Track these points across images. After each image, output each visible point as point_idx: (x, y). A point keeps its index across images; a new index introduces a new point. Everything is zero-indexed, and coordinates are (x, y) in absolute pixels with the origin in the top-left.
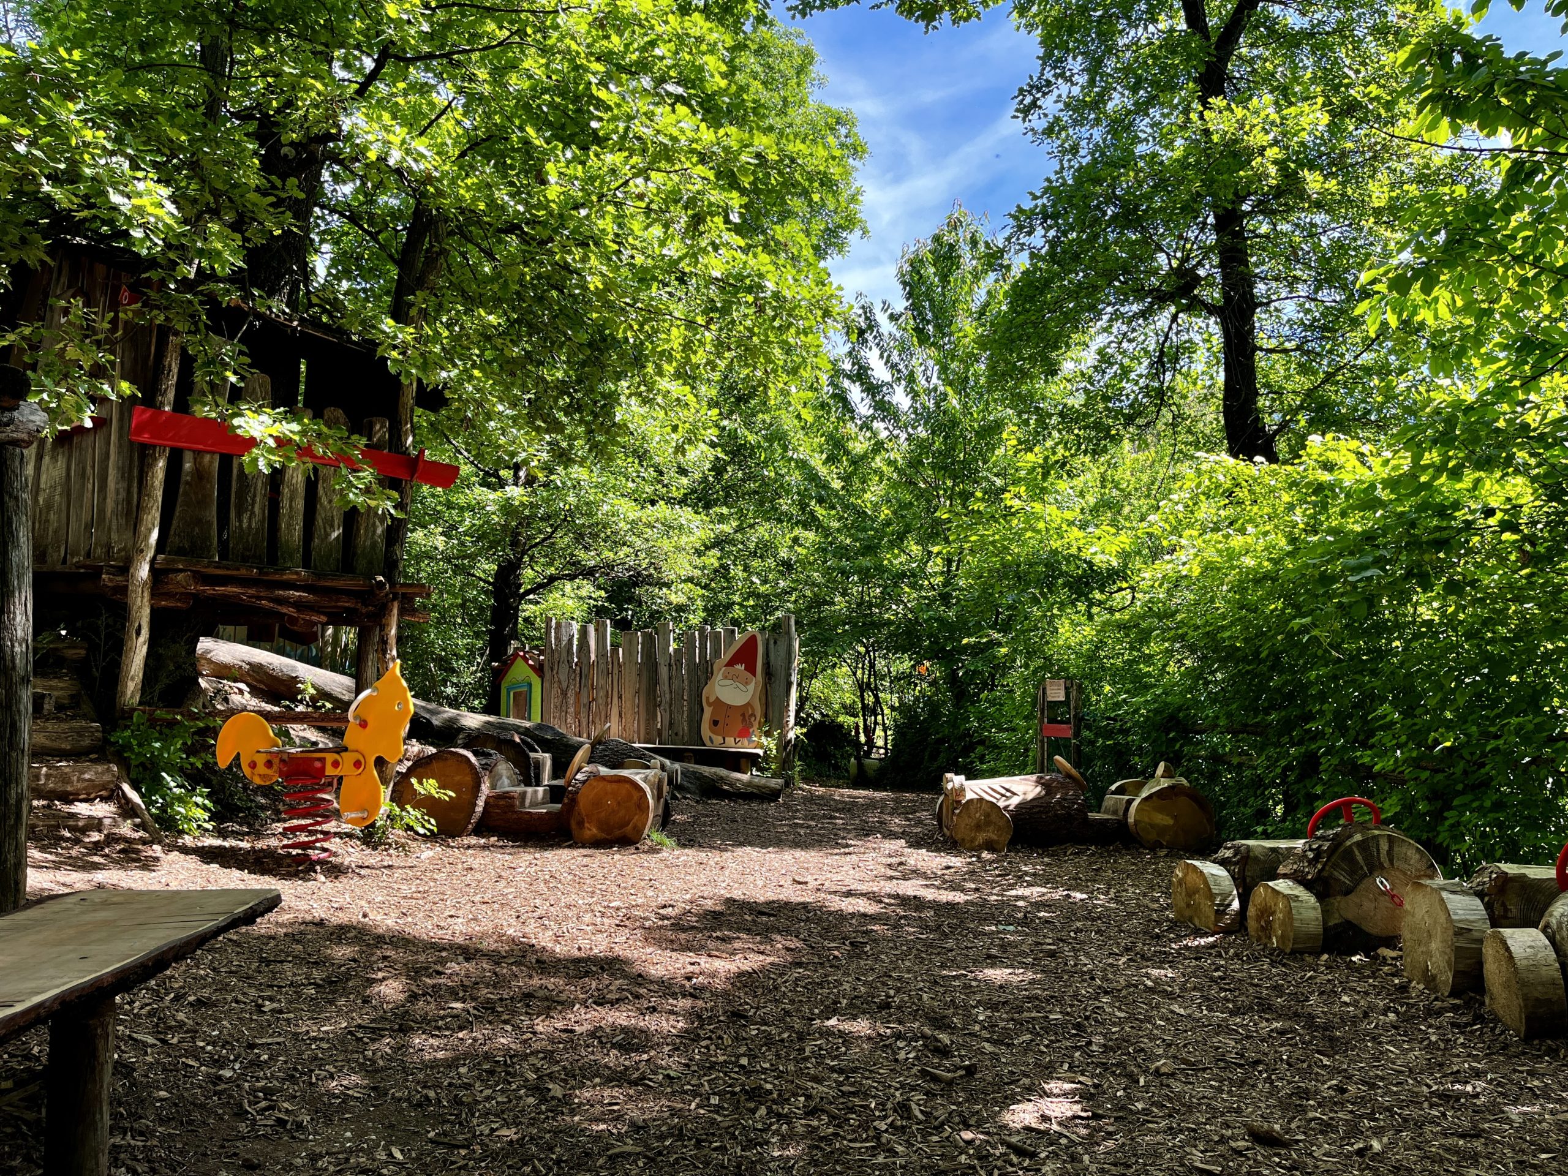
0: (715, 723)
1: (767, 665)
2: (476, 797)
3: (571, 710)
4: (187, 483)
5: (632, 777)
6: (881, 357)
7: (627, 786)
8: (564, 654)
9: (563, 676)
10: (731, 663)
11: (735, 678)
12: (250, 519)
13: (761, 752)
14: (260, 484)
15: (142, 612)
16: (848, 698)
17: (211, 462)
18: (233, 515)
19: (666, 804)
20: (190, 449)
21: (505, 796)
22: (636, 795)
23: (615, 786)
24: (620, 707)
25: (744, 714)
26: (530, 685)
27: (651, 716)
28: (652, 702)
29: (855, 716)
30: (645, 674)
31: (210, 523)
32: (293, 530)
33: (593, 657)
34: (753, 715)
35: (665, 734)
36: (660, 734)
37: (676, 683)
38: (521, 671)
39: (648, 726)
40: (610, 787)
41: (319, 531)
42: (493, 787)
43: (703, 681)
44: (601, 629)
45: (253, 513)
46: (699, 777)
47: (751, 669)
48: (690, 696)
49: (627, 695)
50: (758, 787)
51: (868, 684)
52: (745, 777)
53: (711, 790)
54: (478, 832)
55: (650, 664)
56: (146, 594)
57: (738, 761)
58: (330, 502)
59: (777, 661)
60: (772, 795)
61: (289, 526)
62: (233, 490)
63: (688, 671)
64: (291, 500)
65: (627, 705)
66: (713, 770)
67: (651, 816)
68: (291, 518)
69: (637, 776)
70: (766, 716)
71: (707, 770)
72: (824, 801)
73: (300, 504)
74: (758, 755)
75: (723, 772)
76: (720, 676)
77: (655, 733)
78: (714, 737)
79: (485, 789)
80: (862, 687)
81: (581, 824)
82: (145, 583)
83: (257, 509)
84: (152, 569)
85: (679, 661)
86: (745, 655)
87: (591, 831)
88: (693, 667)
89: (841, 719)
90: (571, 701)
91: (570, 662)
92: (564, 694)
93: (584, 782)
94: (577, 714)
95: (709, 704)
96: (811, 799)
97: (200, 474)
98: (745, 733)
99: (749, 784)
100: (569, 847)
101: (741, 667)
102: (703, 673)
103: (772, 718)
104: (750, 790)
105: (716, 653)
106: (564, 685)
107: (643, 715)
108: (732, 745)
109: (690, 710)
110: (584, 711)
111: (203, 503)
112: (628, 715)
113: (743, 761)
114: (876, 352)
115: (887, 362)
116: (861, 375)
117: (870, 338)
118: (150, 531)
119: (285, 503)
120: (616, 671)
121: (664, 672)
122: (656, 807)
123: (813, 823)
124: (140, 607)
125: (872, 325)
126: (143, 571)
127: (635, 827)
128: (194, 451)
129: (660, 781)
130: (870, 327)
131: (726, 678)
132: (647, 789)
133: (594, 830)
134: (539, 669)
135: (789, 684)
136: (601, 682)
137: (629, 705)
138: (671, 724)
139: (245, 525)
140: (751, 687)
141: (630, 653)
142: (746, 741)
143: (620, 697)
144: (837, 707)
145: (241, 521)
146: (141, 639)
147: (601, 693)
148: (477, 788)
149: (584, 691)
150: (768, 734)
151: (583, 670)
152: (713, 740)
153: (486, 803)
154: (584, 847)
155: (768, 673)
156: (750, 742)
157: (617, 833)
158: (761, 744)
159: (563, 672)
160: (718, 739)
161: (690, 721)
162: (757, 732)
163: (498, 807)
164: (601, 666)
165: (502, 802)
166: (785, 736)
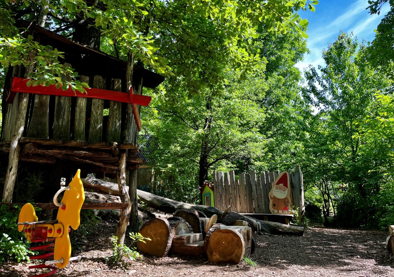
0: (274, 205)
1: (292, 183)
2: (168, 239)
3: (224, 202)
4: (36, 107)
5: (233, 230)
6: (319, 84)
7: (231, 235)
8: (220, 183)
9: (220, 191)
10: (278, 183)
11: (280, 189)
12: (62, 121)
13: (293, 216)
14: (67, 107)
15: (14, 162)
16: (318, 197)
17: (46, 99)
18: (55, 120)
19: (253, 242)
20: (37, 94)
21: (180, 239)
22: (236, 239)
23: (226, 235)
24: (240, 200)
25: (285, 201)
26: (210, 194)
27: (251, 204)
28: (251, 199)
29: (321, 203)
30: (247, 189)
31: (45, 124)
32: (81, 125)
33: (229, 183)
34: (288, 202)
35: (256, 210)
36: (255, 210)
37: (259, 191)
38: (207, 189)
39: (250, 206)
40: (223, 235)
41: (92, 126)
42: (177, 234)
43: (268, 190)
44: (231, 174)
45: (63, 119)
46: (269, 226)
47: (286, 185)
48: (264, 196)
49: (242, 196)
50: (294, 230)
51: (325, 192)
52: (288, 226)
53: (274, 231)
54: (170, 255)
55: (249, 185)
56: (15, 154)
57: (284, 220)
58: (97, 113)
59: (295, 182)
60: (300, 233)
61: (79, 124)
62: (56, 109)
63: (263, 187)
64: (80, 113)
65: (242, 200)
66: (275, 223)
67: (244, 249)
68: (80, 120)
69: (236, 229)
70: (293, 202)
71: (273, 223)
72: (321, 235)
73: (84, 115)
74: (291, 217)
75: (278, 224)
76: (274, 188)
77: (253, 210)
78: (275, 211)
79: (172, 235)
80: (323, 194)
81: (211, 253)
82: (16, 149)
83: (65, 117)
84: (19, 143)
85: (259, 184)
86: (283, 180)
87: (216, 256)
88: (264, 185)
89: (316, 204)
90: (223, 199)
91: (222, 186)
92: (221, 196)
93: (213, 232)
94: (226, 203)
95: (271, 198)
96: (315, 234)
97: (42, 104)
98: (286, 209)
99: (289, 229)
100: (207, 264)
101: (281, 185)
102: (268, 187)
103: (296, 203)
104: (290, 231)
105: (272, 180)
106: (221, 193)
107: (248, 203)
108: (282, 213)
109: (265, 201)
110: (228, 202)
111: (43, 115)
112: (243, 203)
113: (286, 219)
114: (317, 83)
115: (322, 85)
116: (314, 90)
117: (315, 79)
118: (19, 128)
119: (77, 114)
120: (237, 188)
121: (254, 187)
122: (247, 244)
123: (321, 247)
124: (13, 159)
125: (315, 74)
126: (15, 144)
127: (236, 255)
128: (39, 94)
129: (248, 232)
130: (315, 75)
131: (277, 189)
132: (241, 236)
133: (218, 256)
134: (212, 188)
135: (301, 190)
136: (233, 192)
137: (243, 199)
138: (258, 206)
139: (60, 124)
140: (286, 192)
141: (241, 182)
142: (286, 212)
143: (240, 197)
144: (314, 200)
145: (58, 122)
146: (12, 173)
147: (233, 196)
148: (168, 235)
149: (227, 195)
150: (294, 209)
151: (226, 188)
152: (275, 212)
153: (173, 242)
154: (213, 265)
155: (292, 186)
156: (288, 212)
157: (228, 258)
158: (292, 213)
159: (220, 188)
160: (276, 211)
161: (265, 205)
162: (290, 208)
163: (178, 243)
164: (232, 186)
165: (179, 241)
166: (301, 209)
